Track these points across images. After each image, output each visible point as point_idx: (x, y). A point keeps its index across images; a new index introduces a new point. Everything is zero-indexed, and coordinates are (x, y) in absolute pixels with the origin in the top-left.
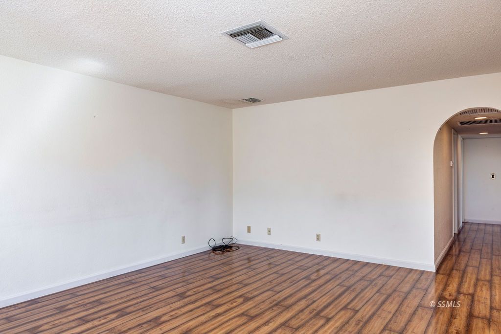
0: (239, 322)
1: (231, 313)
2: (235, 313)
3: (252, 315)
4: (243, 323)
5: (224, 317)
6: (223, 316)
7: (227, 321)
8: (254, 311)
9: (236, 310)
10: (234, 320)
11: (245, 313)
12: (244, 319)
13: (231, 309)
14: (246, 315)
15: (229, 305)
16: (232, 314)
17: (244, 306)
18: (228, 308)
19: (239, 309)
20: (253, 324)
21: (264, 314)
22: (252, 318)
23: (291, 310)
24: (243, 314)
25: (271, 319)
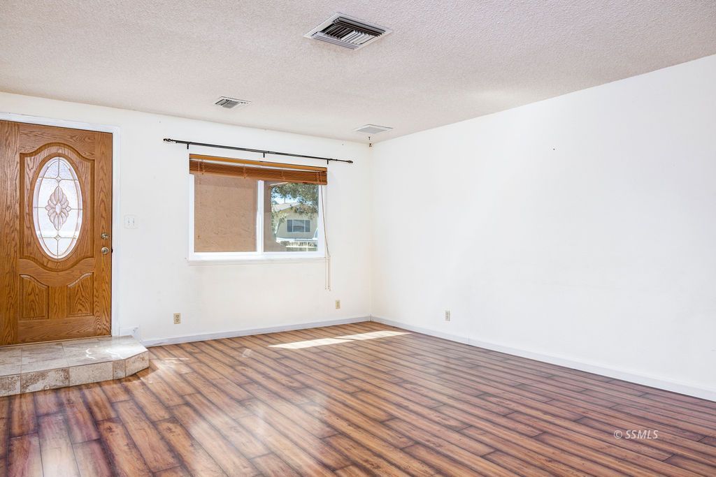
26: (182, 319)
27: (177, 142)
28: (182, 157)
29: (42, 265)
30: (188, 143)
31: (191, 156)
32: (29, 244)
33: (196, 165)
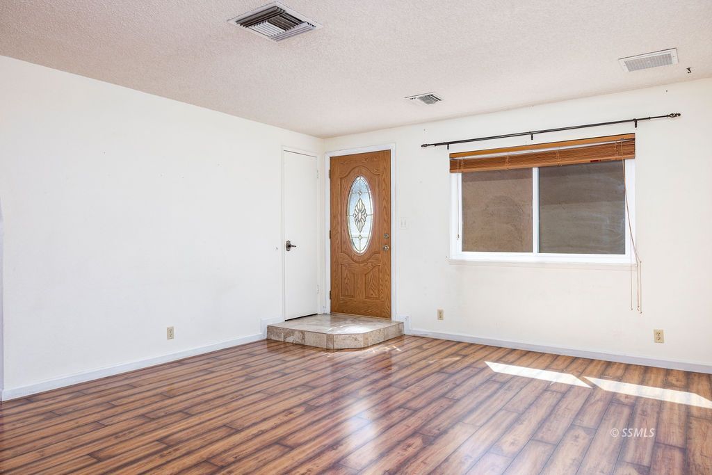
0: (299, 435)
1: (311, 450)
2: (304, 451)
3: (277, 446)
4: (295, 435)
5: (323, 444)
6: (325, 446)
7: (318, 436)
8: (272, 453)
9: (302, 457)
10: (307, 438)
11: (287, 450)
12: (291, 441)
13: (310, 459)
14: (286, 446)
15: (315, 468)
16: (310, 448)
17: (286, 465)
18: (317, 461)
19: (296, 459)
20: (281, 432)
21: (256, 449)
22: (279, 442)
23: (205, 456)
24: (292, 448)
25: (251, 439)
26: (445, 315)
27: (436, 145)
28: (442, 157)
29: (351, 257)
30: (448, 144)
31: (452, 155)
32: (344, 243)
33: (456, 164)
